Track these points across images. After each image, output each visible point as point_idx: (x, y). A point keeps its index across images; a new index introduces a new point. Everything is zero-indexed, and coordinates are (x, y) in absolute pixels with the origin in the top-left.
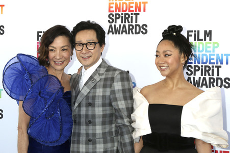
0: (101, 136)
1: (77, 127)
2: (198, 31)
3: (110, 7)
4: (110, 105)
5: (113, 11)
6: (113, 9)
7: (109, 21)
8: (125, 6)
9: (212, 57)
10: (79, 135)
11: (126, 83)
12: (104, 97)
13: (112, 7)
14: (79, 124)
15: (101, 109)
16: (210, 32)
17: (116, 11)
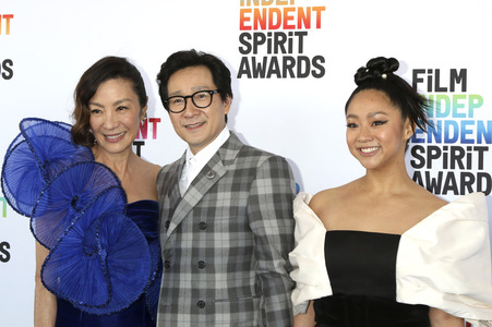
0: (226, 296)
1: (172, 276)
2: (438, 71)
3: (243, 19)
4: (247, 228)
5: (249, 28)
6: (250, 23)
7: (241, 49)
8: (275, 15)
9: (468, 127)
10: (176, 292)
11: (282, 181)
12: (233, 210)
13: (248, 19)
14: (177, 269)
15: (226, 236)
16: (464, 72)
17: (256, 28)
